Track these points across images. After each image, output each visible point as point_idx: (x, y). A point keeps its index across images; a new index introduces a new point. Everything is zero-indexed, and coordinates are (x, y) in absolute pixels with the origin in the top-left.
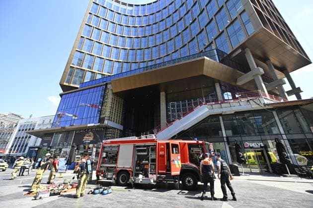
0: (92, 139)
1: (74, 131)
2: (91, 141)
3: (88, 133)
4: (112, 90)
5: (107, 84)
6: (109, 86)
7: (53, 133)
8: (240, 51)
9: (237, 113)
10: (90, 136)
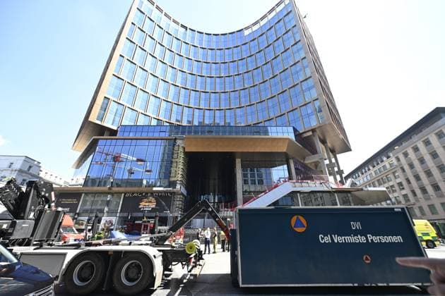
0: (154, 206)
1: (121, 193)
2: (153, 209)
3: (146, 197)
4: (184, 148)
5: (176, 139)
6: (179, 142)
7: (81, 194)
8: (310, 133)
9: (313, 192)
10: (150, 202)
